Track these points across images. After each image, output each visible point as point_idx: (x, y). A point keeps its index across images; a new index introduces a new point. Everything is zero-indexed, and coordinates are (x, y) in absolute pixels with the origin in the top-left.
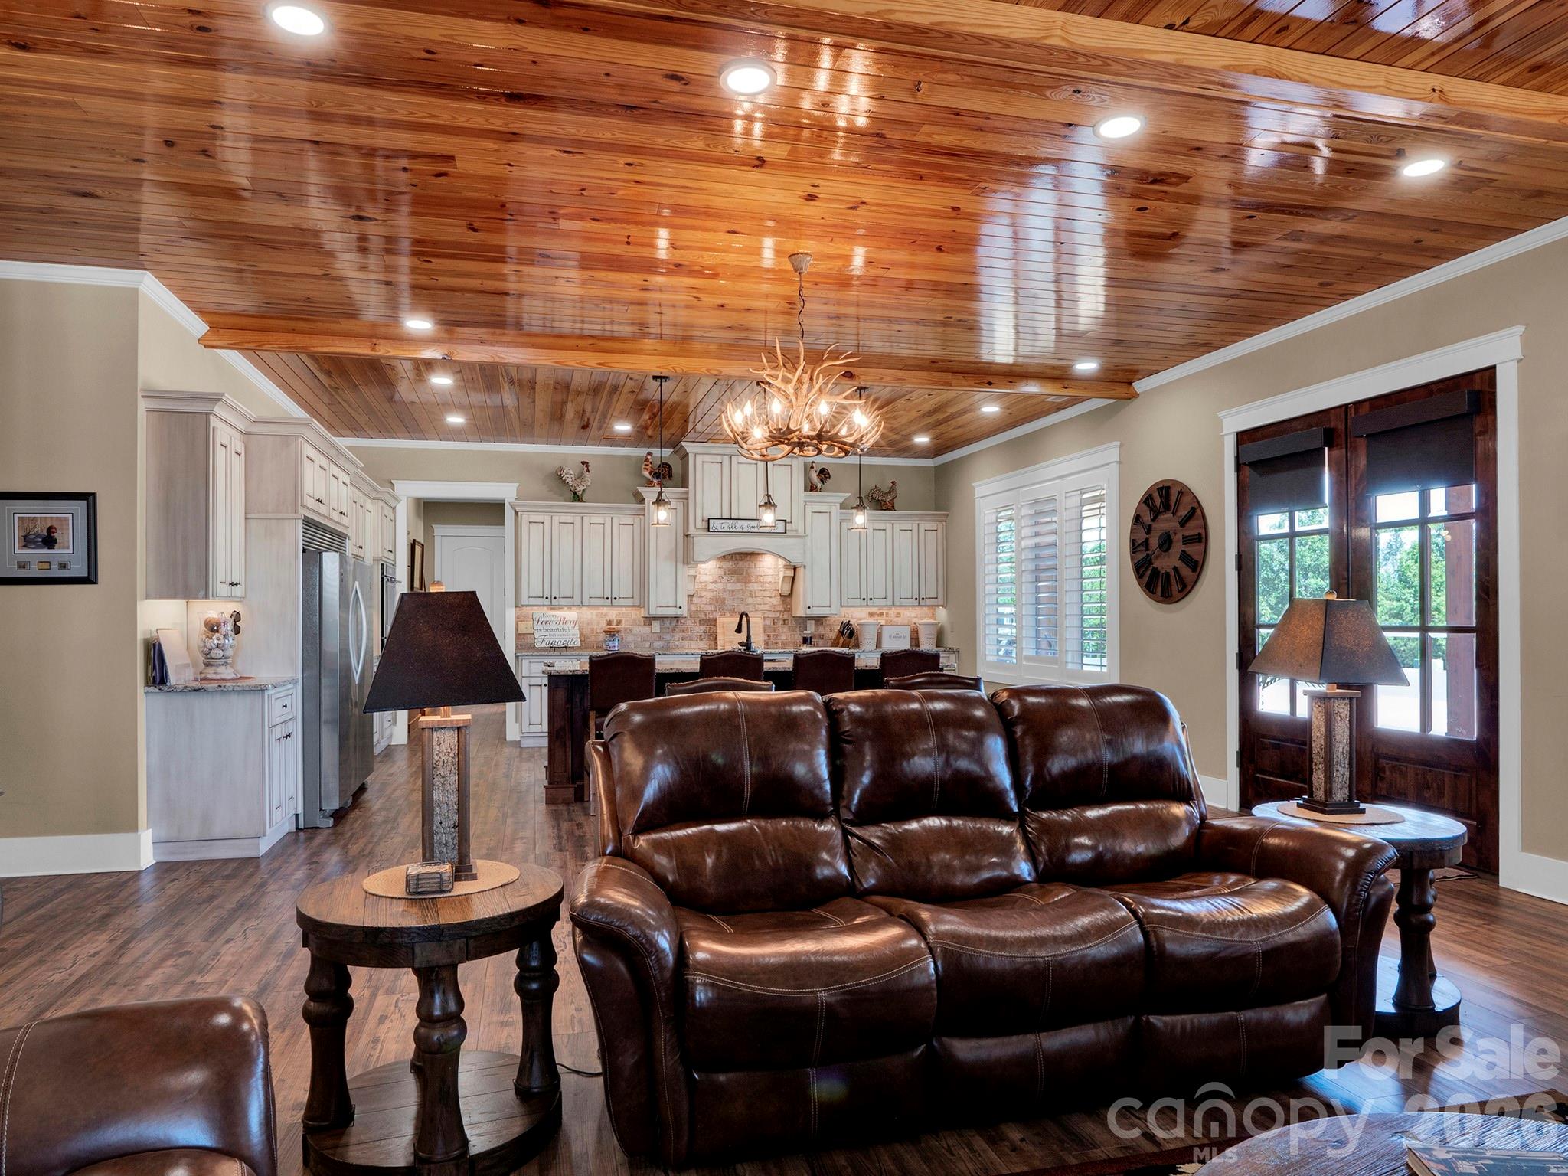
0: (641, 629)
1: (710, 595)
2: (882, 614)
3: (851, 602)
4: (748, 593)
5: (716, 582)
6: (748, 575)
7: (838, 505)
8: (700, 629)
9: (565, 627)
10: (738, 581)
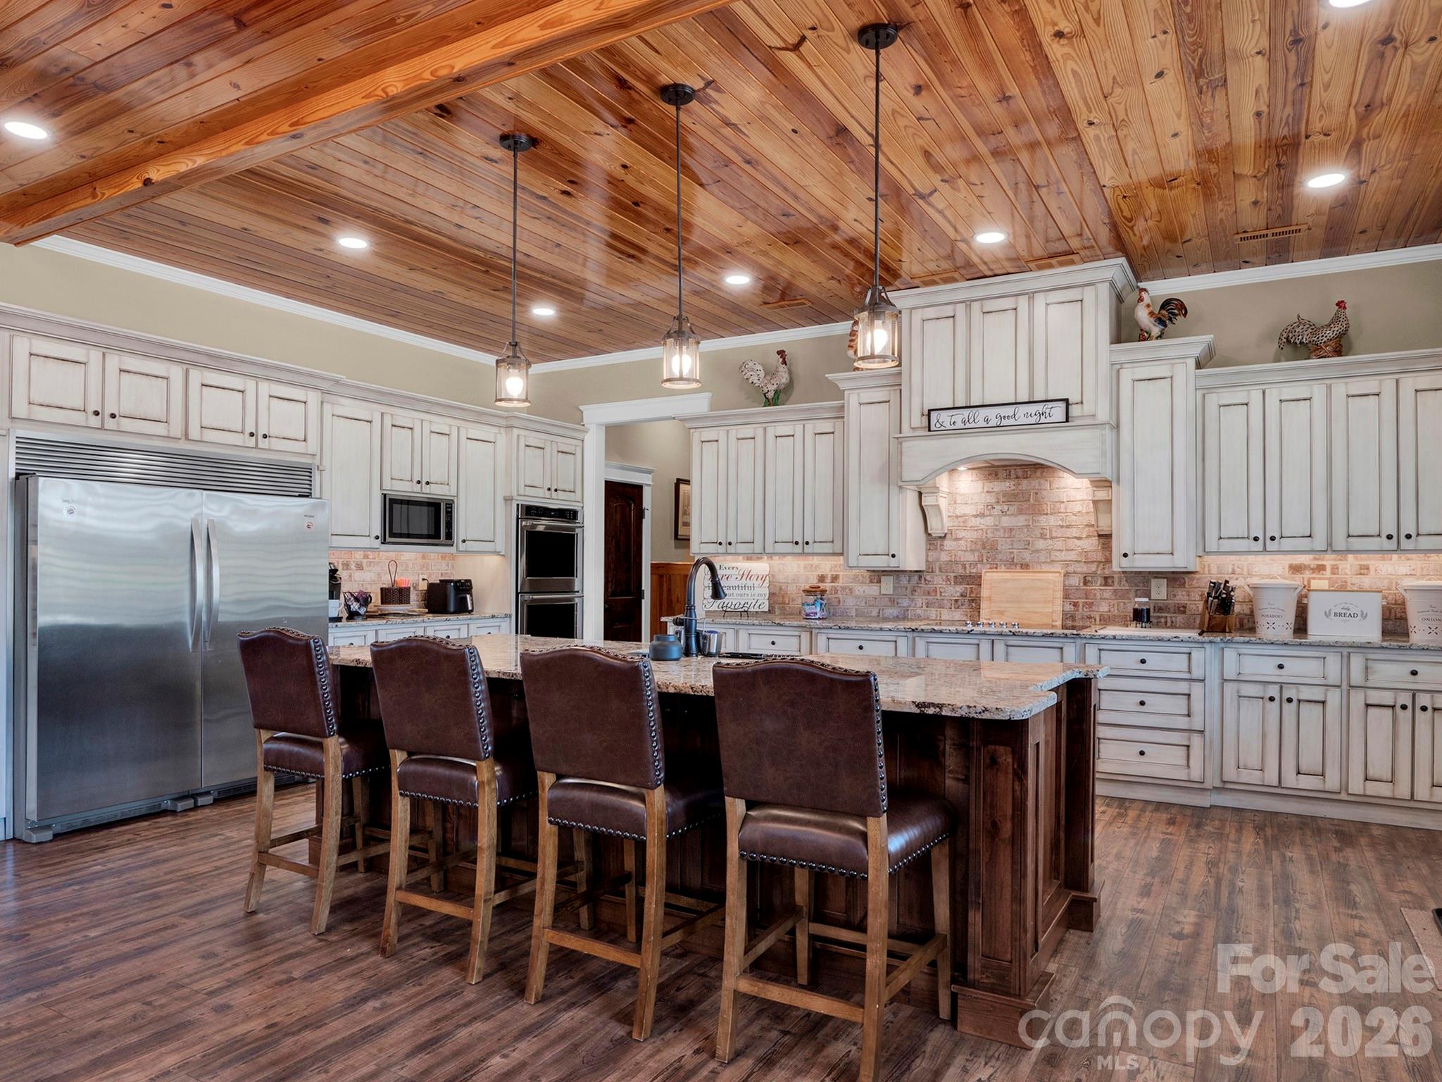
0: (866, 588)
1: (972, 535)
2: (1321, 568)
3: (1226, 545)
4: (1037, 532)
5: (982, 515)
6: (1039, 502)
7: (1192, 363)
8: (957, 590)
9: (749, 583)
10: (1021, 512)
